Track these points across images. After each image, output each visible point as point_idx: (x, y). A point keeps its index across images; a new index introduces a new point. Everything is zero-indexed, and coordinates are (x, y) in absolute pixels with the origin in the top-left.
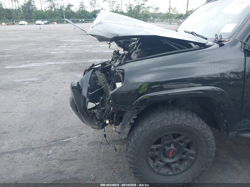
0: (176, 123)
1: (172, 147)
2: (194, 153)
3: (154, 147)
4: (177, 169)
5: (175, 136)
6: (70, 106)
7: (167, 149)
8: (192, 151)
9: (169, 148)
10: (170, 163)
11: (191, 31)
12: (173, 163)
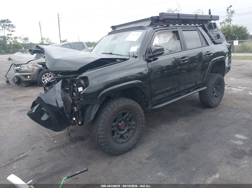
0: (125, 105)
1: (123, 123)
2: (135, 123)
3: (114, 124)
4: (127, 137)
5: (124, 114)
6: (31, 119)
7: (120, 124)
8: (134, 123)
9: (121, 124)
10: (123, 134)
11: (109, 53)
12: (125, 133)
